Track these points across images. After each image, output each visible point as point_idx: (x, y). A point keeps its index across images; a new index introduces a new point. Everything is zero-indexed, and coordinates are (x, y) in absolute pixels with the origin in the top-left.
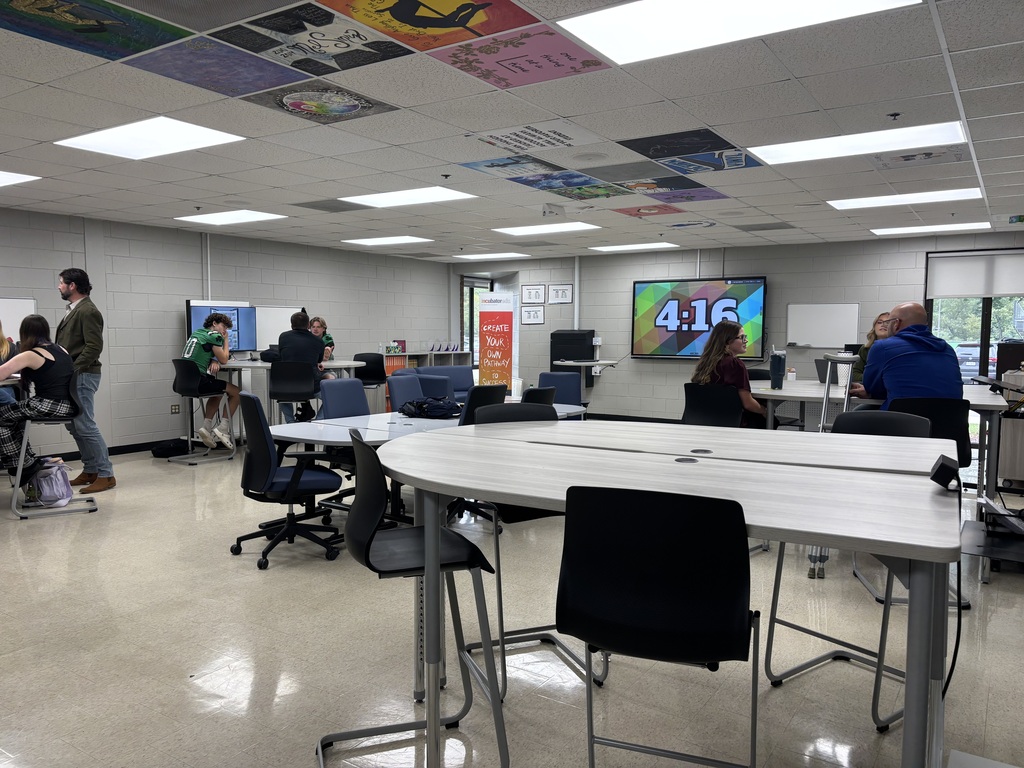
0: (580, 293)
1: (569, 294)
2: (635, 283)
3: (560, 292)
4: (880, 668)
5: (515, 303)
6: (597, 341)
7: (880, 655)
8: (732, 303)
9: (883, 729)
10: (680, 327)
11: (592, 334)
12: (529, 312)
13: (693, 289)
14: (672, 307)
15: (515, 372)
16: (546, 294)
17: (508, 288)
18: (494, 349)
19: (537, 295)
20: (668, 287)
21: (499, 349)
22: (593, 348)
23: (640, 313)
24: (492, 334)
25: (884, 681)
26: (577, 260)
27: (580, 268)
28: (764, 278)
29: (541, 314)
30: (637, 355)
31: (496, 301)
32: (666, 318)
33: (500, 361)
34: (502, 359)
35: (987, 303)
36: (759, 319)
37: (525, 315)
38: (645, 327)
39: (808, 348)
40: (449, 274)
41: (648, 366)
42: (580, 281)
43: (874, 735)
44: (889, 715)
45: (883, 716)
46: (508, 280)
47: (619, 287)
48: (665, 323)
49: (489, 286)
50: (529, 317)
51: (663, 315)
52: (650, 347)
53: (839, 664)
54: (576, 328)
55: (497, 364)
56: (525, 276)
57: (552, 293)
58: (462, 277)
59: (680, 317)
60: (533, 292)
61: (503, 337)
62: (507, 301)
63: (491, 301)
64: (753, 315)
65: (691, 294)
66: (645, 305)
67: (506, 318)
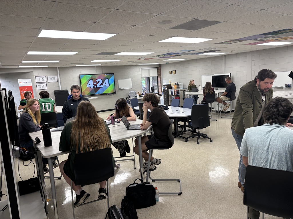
0: (60, 78)
1: (56, 79)
2: (80, 75)
3: (52, 79)
5: (33, 83)
10: (94, 87)
11: (67, 91)
12: (40, 86)
13: (97, 76)
14: (91, 82)
16: (47, 79)
19: (43, 79)
20: (90, 76)
23: (83, 83)
26: (58, 68)
27: (59, 71)
28: (114, 74)
29: (45, 86)
31: (25, 82)
32: (90, 85)
37: (38, 87)
39: (123, 89)
42: (60, 75)
48: (90, 86)
50: (41, 87)
51: (89, 84)
52: (87, 93)
54: (60, 90)
56: (36, 73)
57: (49, 79)
59: (94, 84)
60: (41, 79)
62: (29, 82)
63: (23, 82)
64: (112, 83)
65: (96, 78)
66: (84, 81)
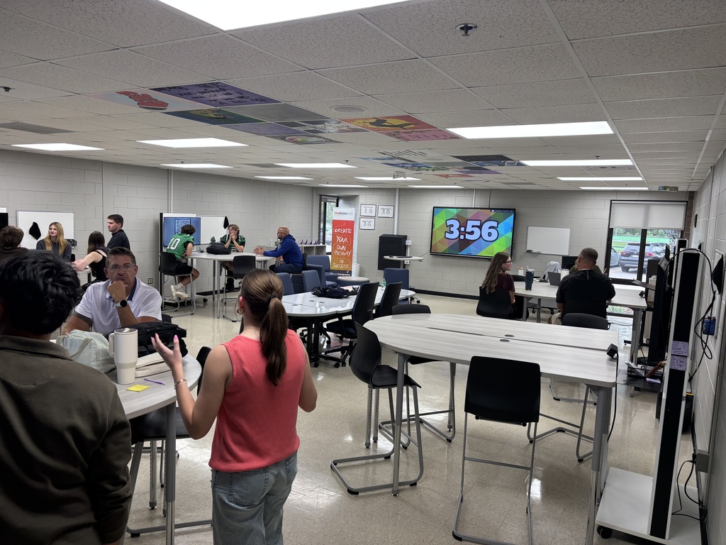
0: (399, 212)
1: (392, 212)
2: (434, 208)
3: (386, 211)
4: (580, 435)
5: (356, 215)
6: (408, 242)
7: (581, 428)
8: (494, 224)
9: (581, 461)
10: (459, 236)
11: (405, 238)
12: (365, 222)
13: (470, 214)
15: (354, 259)
16: (377, 211)
17: (351, 205)
18: (341, 244)
19: (371, 212)
20: (455, 211)
21: (345, 244)
22: (406, 247)
23: (436, 226)
24: (340, 234)
25: (581, 441)
26: (397, 190)
27: (399, 196)
28: (514, 210)
29: (372, 223)
30: (433, 253)
31: (344, 213)
33: (345, 252)
34: (346, 250)
35: (644, 233)
36: (510, 234)
37: (362, 223)
38: (439, 236)
39: (539, 254)
40: (313, 194)
41: (440, 260)
42: (399, 204)
43: (577, 463)
44: (584, 454)
45: (581, 455)
46: (350, 199)
47: (424, 209)
49: (335, 201)
50: (365, 225)
52: (442, 248)
53: (560, 433)
54: (395, 234)
55: (343, 254)
56: (363, 198)
57: (380, 211)
58: (321, 196)
60: (368, 209)
61: (348, 237)
62: (351, 214)
63: (339, 213)
64: (507, 232)
65: (468, 217)
66: (440, 222)
67: (350, 224)
